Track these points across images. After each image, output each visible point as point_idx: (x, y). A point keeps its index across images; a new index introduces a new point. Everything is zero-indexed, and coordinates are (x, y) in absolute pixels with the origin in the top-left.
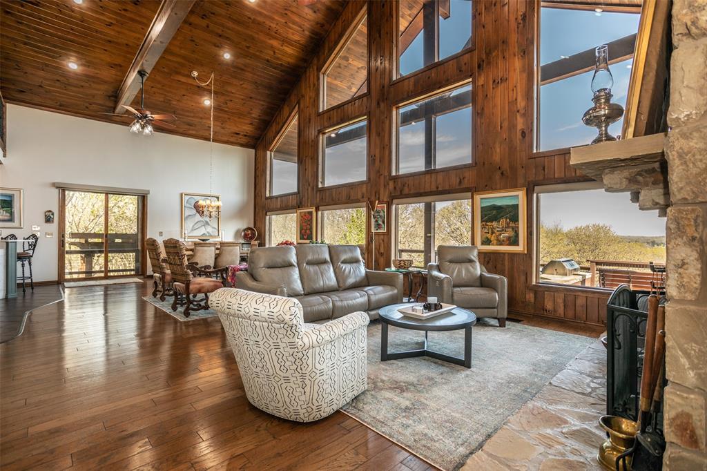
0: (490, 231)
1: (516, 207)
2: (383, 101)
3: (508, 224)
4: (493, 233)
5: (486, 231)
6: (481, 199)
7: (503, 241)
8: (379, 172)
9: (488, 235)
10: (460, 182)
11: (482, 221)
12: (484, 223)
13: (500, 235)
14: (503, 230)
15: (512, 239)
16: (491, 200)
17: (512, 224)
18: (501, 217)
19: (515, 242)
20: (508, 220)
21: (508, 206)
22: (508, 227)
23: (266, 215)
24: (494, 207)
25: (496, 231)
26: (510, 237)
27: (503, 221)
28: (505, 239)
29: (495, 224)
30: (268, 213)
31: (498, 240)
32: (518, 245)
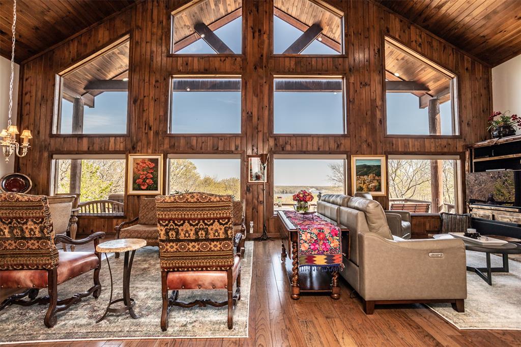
0: (362, 182)
1: (379, 167)
2: (262, 68)
3: (374, 177)
4: (364, 183)
5: (360, 182)
6: (356, 160)
7: (371, 188)
8: (257, 129)
9: (361, 185)
10: (338, 146)
11: (357, 175)
12: (358, 177)
13: (369, 184)
14: (371, 182)
15: (377, 187)
16: (363, 161)
17: (377, 178)
18: (370, 173)
19: (379, 189)
20: (374, 175)
21: (374, 166)
22: (374, 179)
23: (52, 158)
24: (365, 166)
25: (366, 182)
26: (375, 186)
27: (371, 175)
28: (372, 187)
29: (365, 177)
30: (54, 156)
31: (368, 188)
32: (381, 191)
